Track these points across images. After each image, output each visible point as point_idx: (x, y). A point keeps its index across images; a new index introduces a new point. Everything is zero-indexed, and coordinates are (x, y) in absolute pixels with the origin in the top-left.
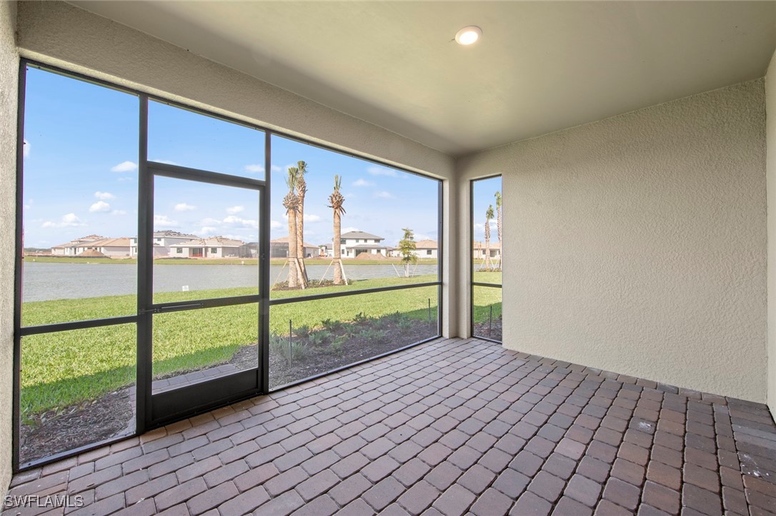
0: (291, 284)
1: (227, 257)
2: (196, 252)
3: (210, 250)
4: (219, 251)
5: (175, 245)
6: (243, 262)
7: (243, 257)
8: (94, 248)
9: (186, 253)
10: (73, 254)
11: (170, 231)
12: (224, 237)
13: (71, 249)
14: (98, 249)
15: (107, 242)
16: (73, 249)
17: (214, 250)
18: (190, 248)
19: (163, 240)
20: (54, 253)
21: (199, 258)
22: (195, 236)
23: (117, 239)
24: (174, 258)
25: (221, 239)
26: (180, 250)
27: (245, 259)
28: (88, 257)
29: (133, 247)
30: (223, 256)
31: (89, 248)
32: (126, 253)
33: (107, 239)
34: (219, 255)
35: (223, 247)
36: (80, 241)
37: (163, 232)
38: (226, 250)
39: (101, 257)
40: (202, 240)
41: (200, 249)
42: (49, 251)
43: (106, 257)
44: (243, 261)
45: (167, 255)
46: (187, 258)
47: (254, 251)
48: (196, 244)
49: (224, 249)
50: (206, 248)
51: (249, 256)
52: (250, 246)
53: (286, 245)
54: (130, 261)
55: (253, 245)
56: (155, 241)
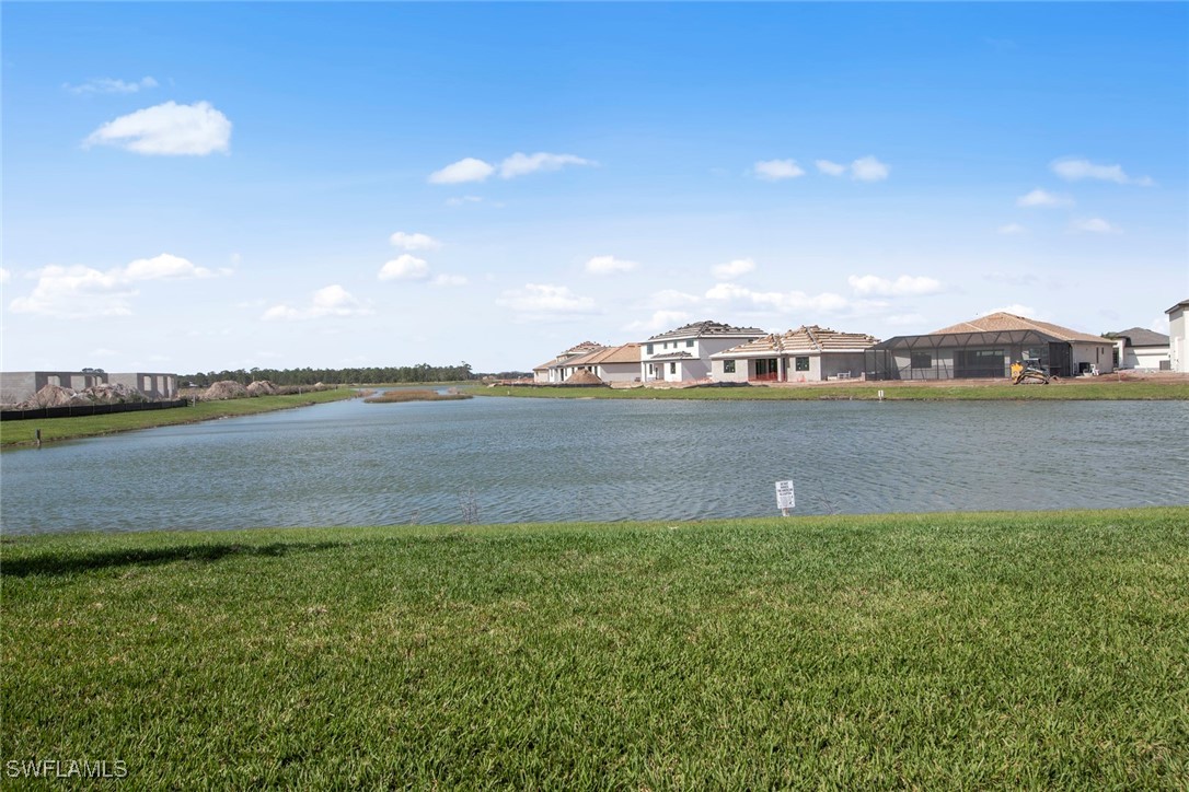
1: (833, 380)
2: (764, 368)
3: (793, 361)
4: (815, 364)
5: (720, 355)
6: (881, 394)
7: (875, 378)
8: (586, 368)
9: (742, 373)
10: (559, 381)
11: (710, 324)
12: (823, 327)
13: (556, 370)
14: (593, 368)
15: (606, 354)
16: (559, 371)
17: (803, 362)
18: (750, 359)
19: (696, 343)
20: (540, 379)
21: (769, 383)
22: (759, 331)
23: (621, 348)
24: (721, 385)
25: (816, 334)
26: (729, 366)
27: (885, 383)
28: (579, 386)
29: (645, 362)
30: (824, 378)
31: (581, 368)
32: (632, 376)
33: (606, 349)
34: (814, 374)
35: (822, 354)
36: (569, 356)
37: (696, 325)
38: (832, 363)
39: (599, 385)
40: (775, 339)
41: (772, 361)
42: (530, 376)
43: (604, 385)
44: (881, 389)
45: (706, 377)
46: (745, 384)
47: (903, 362)
48: (764, 351)
49: (826, 358)
50: (785, 358)
51: (891, 374)
52: (895, 346)
53: (1002, 339)
54: (640, 392)
55: (900, 344)
56: (682, 347)
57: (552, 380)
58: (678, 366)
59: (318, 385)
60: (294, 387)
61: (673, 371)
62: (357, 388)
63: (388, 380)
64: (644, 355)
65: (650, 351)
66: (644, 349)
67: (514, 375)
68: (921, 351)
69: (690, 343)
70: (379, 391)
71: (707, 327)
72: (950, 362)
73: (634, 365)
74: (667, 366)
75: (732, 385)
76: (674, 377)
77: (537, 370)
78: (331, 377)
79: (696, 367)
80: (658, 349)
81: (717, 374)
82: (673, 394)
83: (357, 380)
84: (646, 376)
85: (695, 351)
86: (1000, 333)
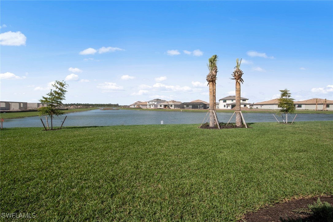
0: (211, 125)
1: (176, 108)
3: (170, 105)
4: (173, 106)
5: (159, 104)
6: (181, 111)
7: (181, 108)
8: (139, 105)
9: (163, 107)
12: (175, 101)
13: (134, 105)
17: (171, 106)
18: (164, 105)
20: (131, 107)
21: (166, 108)
22: (165, 101)
24: (159, 109)
25: (173, 101)
26: (161, 106)
30: (174, 108)
32: (146, 107)
34: (173, 108)
38: (175, 106)
40: (168, 102)
41: (167, 105)
43: (141, 108)
46: (163, 109)
47: (185, 106)
48: (166, 104)
50: (169, 105)
51: (183, 108)
52: (184, 104)
53: (198, 103)
54: (147, 110)
55: (185, 103)
56: (154, 103)
57: (133, 107)
58: (153, 105)
59: (91, 107)
60: (87, 107)
61: (152, 106)
63: (103, 106)
64: (148, 104)
65: (149, 103)
66: (148, 103)
67: (126, 106)
68: (188, 105)
69: (155, 102)
71: (158, 100)
72: (191, 106)
73: (146, 105)
74: (151, 106)
75: (161, 109)
76: (152, 107)
77: (130, 105)
79: (156, 106)
80: (150, 103)
81: (159, 107)
82: (152, 110)
83: (97, 106)
84: (148, 107)
85: (156, 103)
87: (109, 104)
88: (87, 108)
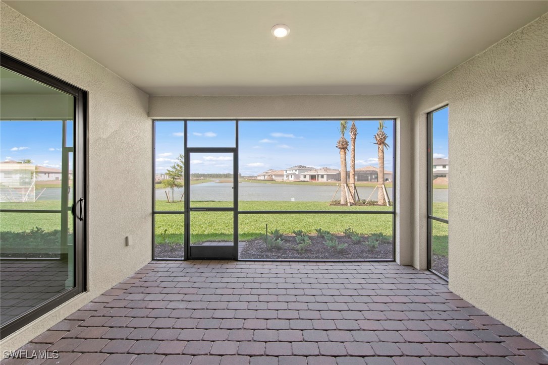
0: (342, 202)
1: (329, 181)
2: (313, 177)
3: (320, 176)
4: (325, 177)
5: (303, 174)
6: (338, 184)
9: (308, 178)
10: (264, 179)
11: (302, 166)
12: (328, 168)
14: (272, 176)
15: (275, 173)
16: (264, 176)
17: (322, 176)
18: (310, 175)
19: (297, 171)
20: (259, 178)
21: (313, 181)
22: (313, 168)
23: (279, 171)
24: (302, 181)
25: (326, 170)
26: (305, 177)
27: (339, 182)
28: (268, 180)
29: (285, 175)
30: (327, 180)
31: (269, 176)
32: (281, 178)
33: (276, 171)
34: (325, 179)
36: (266, 173)
37: (298, 166)
38: (329, 177)
40: (316, 170)
41: (315, 176)
42: (256, 177)
43: (274, 180)
45: (299, 179)
46: (307, 181)
48: (313, 173)
49: (328, 175)
50: (318, 175)
53: (367, 172)
54: (283, 182)
56: (294, 171)
57: (262, 179)
58: (293, 176)
59: (202, 178)
60: (198, 178)
62: (211, 179)
63: (220, 177)
64: (285, 173)
65: (286, 172)
67: (252, 177)
69: (296, 170)
70: (218, 180)
71: (300, 167)
73: (282, 176)
74: (290, 176)
75: (304, 181)
76: (292, 179)
77: (258, 176)
78: (204, 176)
79: (297, 176)
80: (288, 172)
81: (302, 179)
82: (290, 183)
84: (285, 178)
85: (297, 173)
86: (360, 171)
87: (227, 175)
88: (198, 180)
